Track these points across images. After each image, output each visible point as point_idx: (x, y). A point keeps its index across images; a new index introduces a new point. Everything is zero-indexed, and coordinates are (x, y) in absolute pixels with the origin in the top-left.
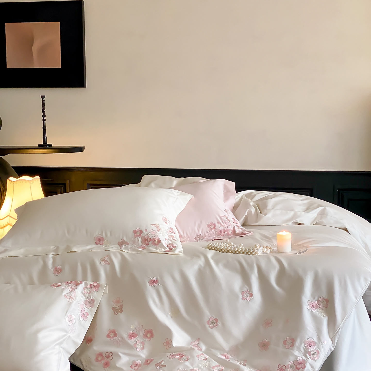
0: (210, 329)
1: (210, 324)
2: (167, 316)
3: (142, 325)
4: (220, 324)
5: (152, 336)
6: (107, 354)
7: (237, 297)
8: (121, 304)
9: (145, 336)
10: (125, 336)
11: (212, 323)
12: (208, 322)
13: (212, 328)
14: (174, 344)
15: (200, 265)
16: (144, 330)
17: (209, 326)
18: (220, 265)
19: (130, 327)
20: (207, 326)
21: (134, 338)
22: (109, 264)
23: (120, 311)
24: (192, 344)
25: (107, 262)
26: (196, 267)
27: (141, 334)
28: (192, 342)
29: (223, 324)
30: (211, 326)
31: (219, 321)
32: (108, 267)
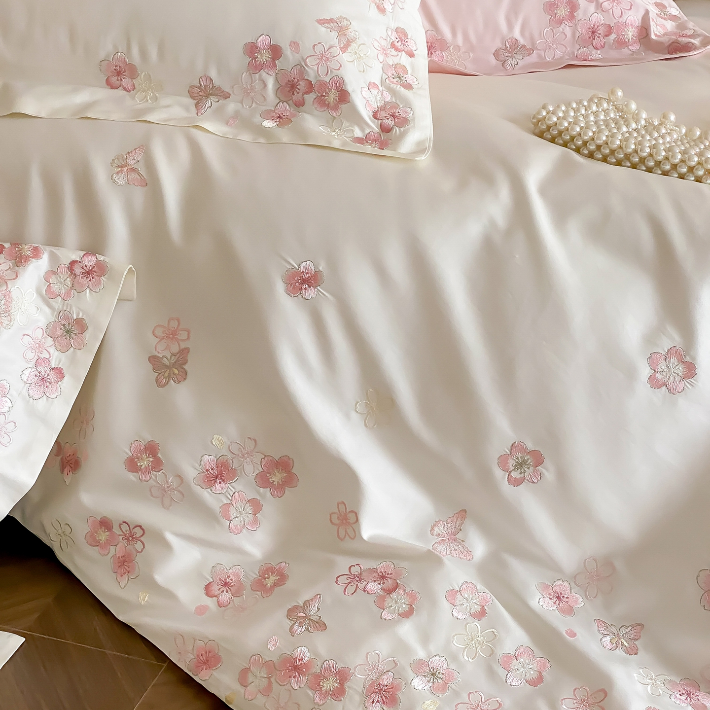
0: (506, 488)
1: (511, 468)
2: (347, 416)
3: (255, 441)
4: (549, 473)
5: (290, 480)
6: (125, 527)
7: (631, 373)
8: (183, 346)
9: (263, 480)
10: (191, 472)
11: (520, 465)
12: (502, 462)
13: (517, 483)
14: (368, 531)
15: (492, 223)
16: (258, 458)
17: (505, 475)
18: (574, 228)
19: (210, 444)
20: (499, 474)
21: (224, 481)
23: (176, 372)
24: (436, 529)
26: (474, 230)
27: (251, 469)
28: (436, 524)
29: (563, 476)
30: (515, 475)
31: (547, 462)
32: (139, 195)
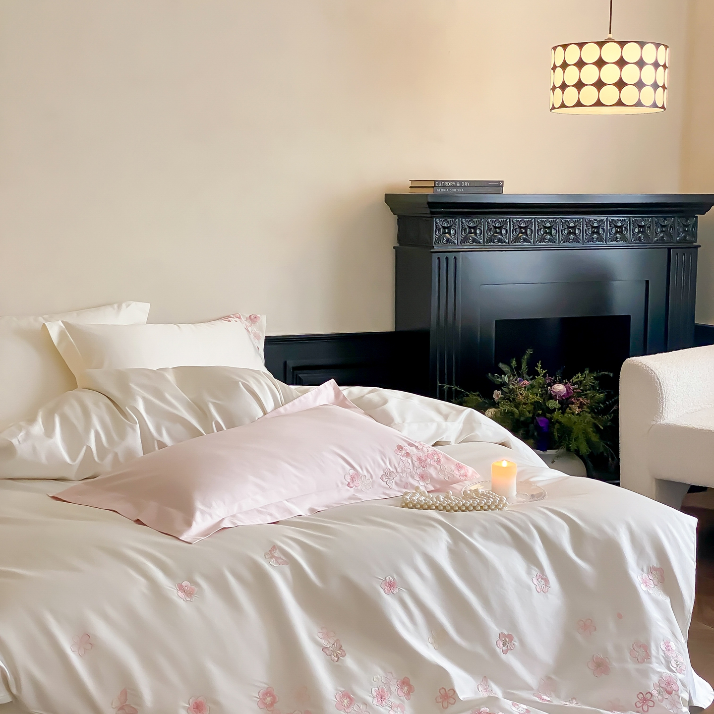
0: (503, 656)
1: (502, 646)
3: (392, 673)
4: (516, 643)
5: (411, 689)
7: (529, 588)
10: (369, 699)
11: (504, 644)
13: (505, 652)
14: (461, 696)
16: (395, 682)
17: (501, 650)
19: (373, 681)
20: (498, 650)
21: (385, 699)
22: (286, 563)
23: (340, 652)
24: (479, 689)
25: (280, 561)
27: (394, 689)
28: (478, 686)
29: (522, 643)
30: (504, 648)
31: (515, 638)
32: (287, 569)
